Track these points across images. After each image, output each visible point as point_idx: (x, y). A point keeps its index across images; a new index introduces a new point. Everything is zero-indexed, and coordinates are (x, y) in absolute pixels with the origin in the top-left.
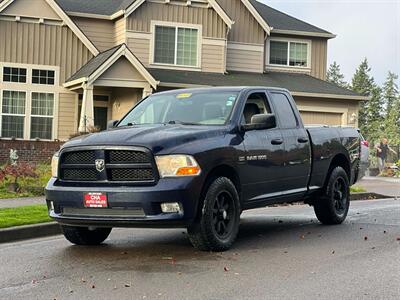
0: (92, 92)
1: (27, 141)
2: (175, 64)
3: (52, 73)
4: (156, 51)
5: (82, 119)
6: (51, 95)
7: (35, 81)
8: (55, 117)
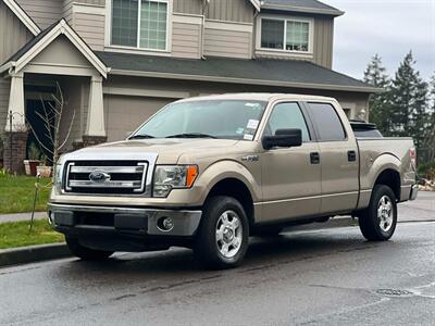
0: (21, 80)
2: (138, 48)
4: (114, 31)
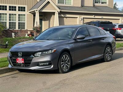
0: (38, 13)
1: (17, 30)
2: (65, 4)
3: (24, 8)
5: (35, 23)
6: (25, 15)
7: (19, 10)
8: (26, 22)
